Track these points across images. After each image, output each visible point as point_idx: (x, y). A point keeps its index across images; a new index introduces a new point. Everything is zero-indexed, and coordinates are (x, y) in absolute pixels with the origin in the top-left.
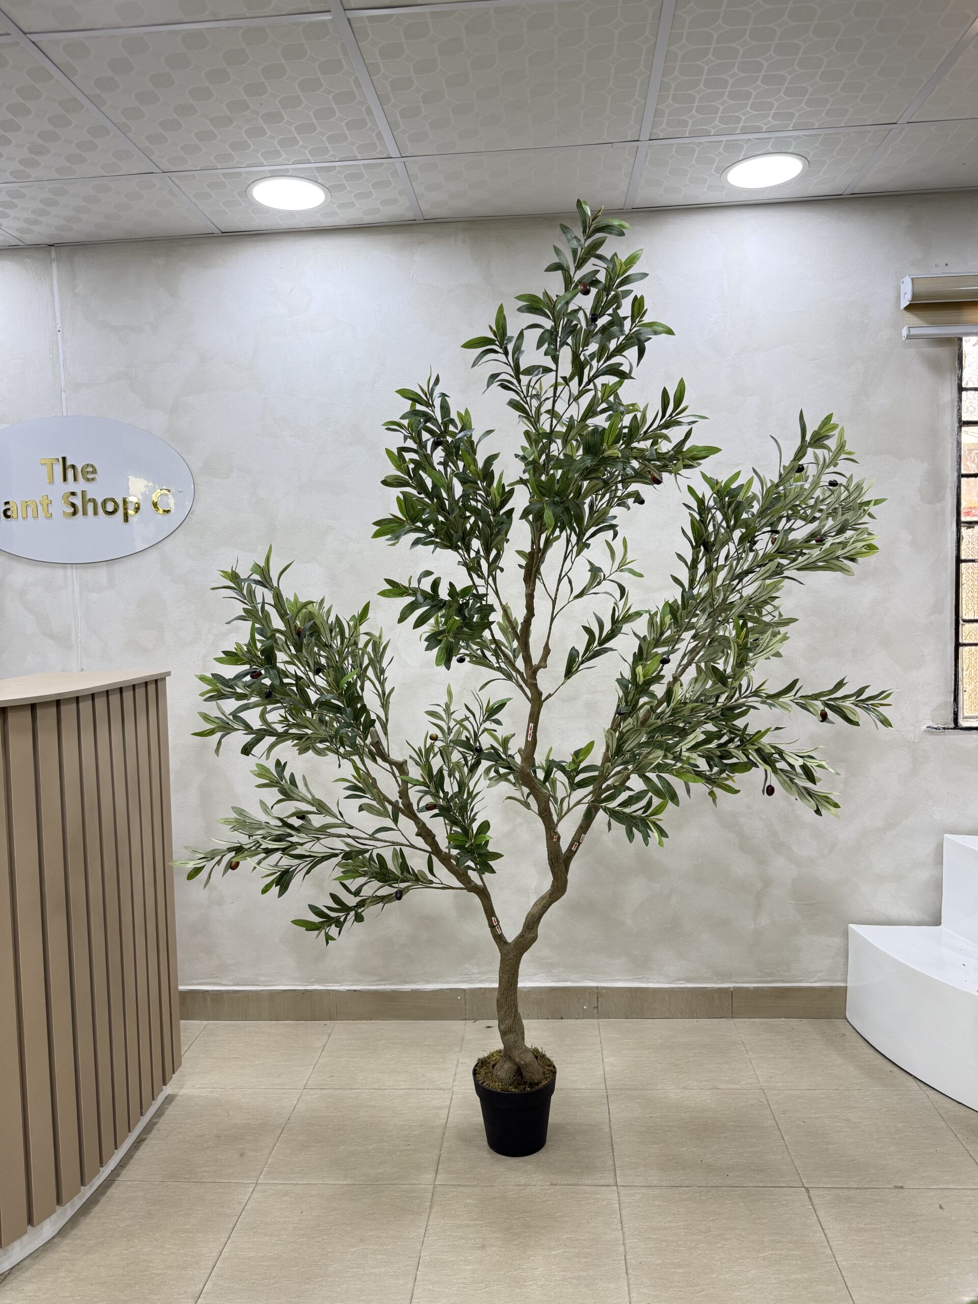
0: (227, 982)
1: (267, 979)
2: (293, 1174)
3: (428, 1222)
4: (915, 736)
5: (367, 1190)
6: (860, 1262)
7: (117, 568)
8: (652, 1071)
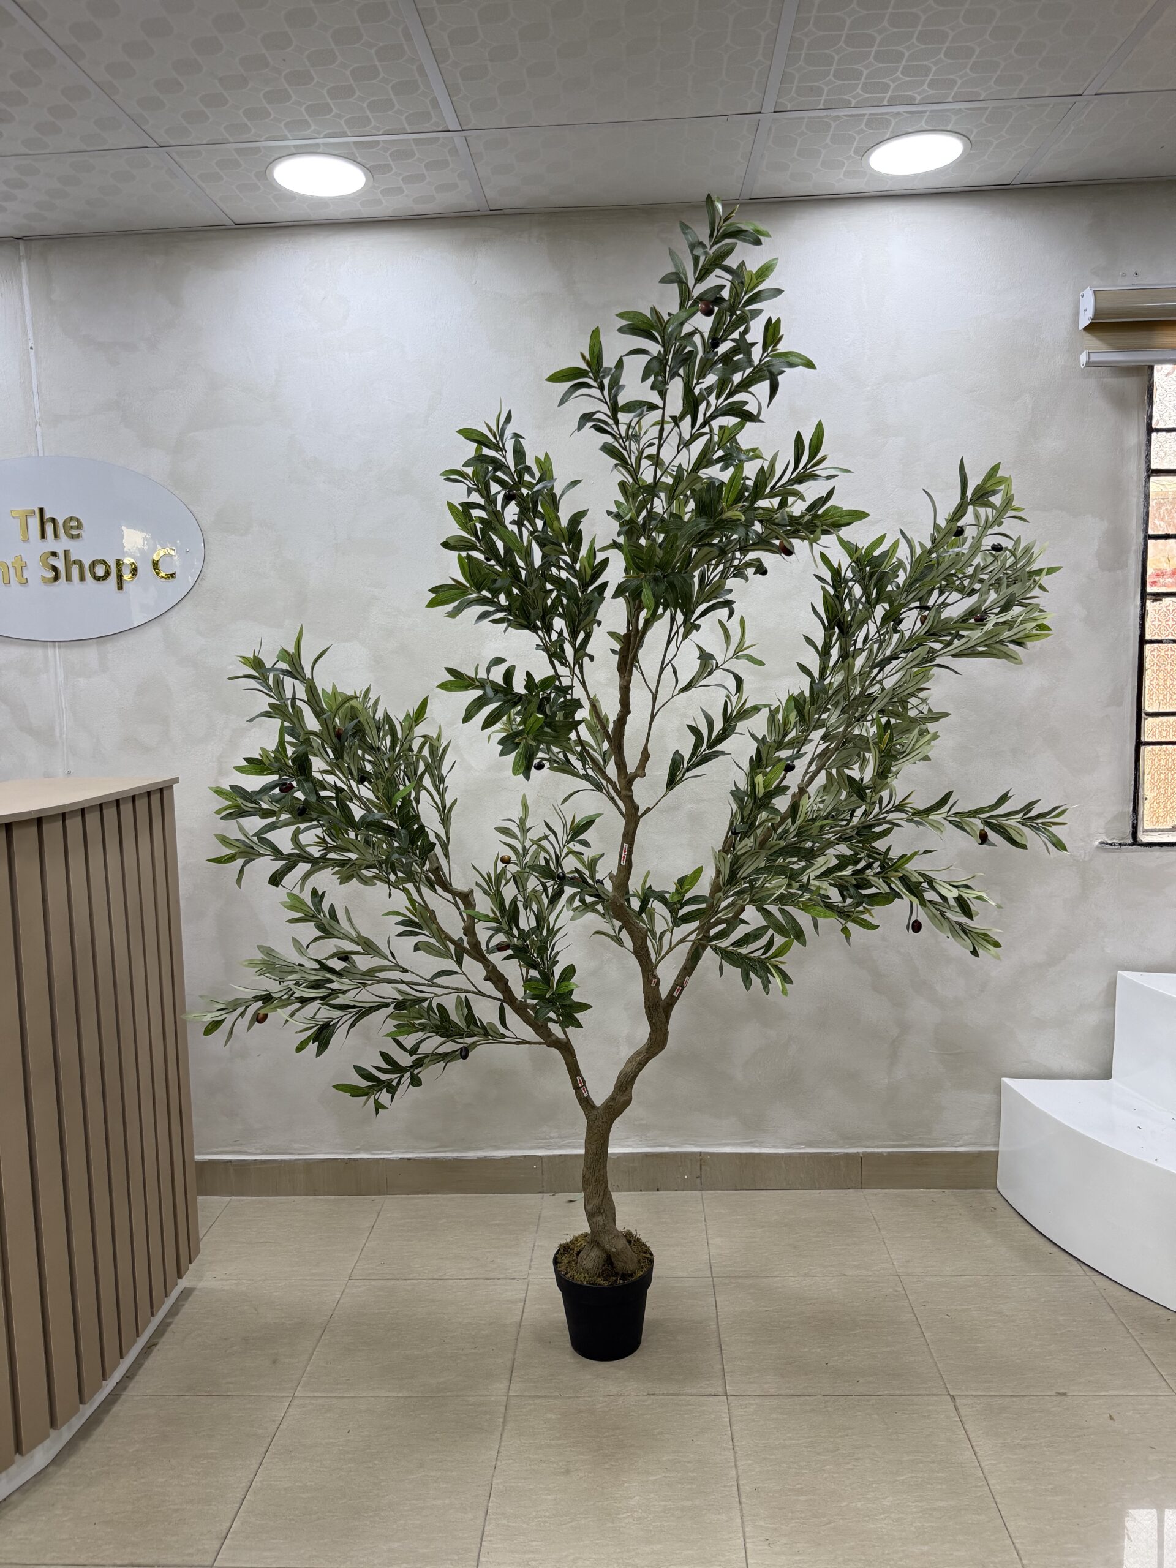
0: (254, 1151)
1: (303, 1146)
2: (338, 1384)
3: (500, 1443)
4: (1085, 853)
5: (427, 1403)
6: (1017, 1485)
7: (110, 647)
8: (766, 1254)
